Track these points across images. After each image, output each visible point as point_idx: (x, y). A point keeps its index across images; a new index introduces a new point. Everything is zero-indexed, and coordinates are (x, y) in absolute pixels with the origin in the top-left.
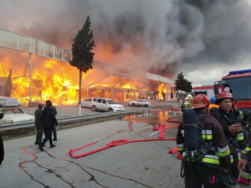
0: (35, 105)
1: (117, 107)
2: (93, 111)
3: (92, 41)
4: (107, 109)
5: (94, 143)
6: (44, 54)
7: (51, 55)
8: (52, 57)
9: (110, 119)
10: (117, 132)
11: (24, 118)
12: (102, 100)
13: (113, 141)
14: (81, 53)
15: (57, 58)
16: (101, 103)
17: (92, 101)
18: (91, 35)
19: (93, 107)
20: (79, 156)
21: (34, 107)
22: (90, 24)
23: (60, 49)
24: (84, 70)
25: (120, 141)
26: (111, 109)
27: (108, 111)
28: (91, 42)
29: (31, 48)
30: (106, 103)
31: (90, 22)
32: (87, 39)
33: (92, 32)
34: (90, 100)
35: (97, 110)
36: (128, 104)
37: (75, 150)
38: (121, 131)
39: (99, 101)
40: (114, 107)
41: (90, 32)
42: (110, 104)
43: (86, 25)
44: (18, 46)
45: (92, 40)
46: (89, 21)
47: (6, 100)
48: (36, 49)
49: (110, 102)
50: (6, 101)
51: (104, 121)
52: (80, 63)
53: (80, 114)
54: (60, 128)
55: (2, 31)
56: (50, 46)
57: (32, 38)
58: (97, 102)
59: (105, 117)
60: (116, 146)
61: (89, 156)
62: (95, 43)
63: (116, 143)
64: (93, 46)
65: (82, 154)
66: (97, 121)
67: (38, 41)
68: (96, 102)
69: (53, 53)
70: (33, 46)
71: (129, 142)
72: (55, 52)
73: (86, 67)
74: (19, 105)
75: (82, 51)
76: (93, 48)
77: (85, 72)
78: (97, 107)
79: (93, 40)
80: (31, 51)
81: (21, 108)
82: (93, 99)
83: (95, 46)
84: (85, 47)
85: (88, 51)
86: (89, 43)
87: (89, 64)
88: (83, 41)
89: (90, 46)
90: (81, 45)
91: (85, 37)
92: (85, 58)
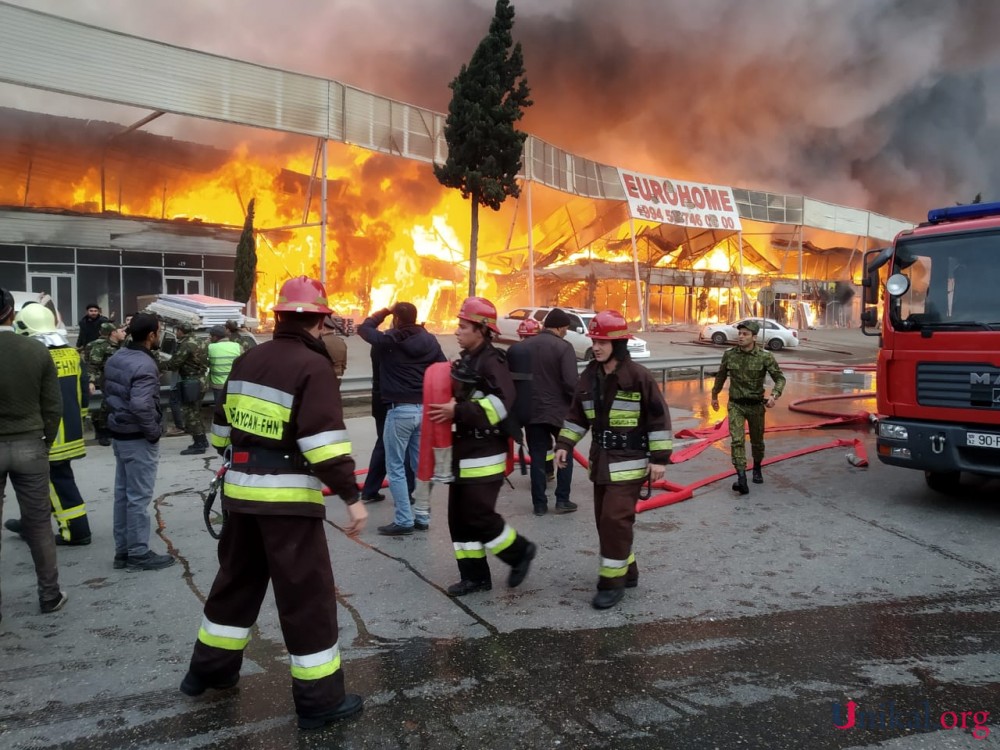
3: (520, 84)
6: (371, 141)
7: (394, 142)
8: (397, 150)
14: (474, 135)
15: (419, 153)
18: (517, 61)
22: (512, 15)
23: (427, 118)
24: (490, 199)
28: (516, 87)
29: (322, 120)
30: (579, 328)
31: (512, 8)
32: (498, 77)
33: (518, 48)
36: (696, 337)
41: (510, 51)
43: (497, 24)
44: (279, 113)
45: (518, 80)
46: (509, 5)
48: (342, 122)
52: (471, 173)
56: (391, 110)
57: (325, 84)
62: (530, 93)
64: (525, 106)
67: (347, 91)
69: (402, 133)
70: (332, 111)
72: (410, 129)
73: (493, 189)
75: (479, 128)
76: (522, 114)
77: (496, 207)
79: (525, 82)
80: (322, 133)
82: (535, 310)
83: (530, 103)
84: (494, 109)
85: (502, 126)
86: (509, 92)
87: (505, 175)
88: (484, 86)
89: (514, 106)
90: (475, 102)
91: (491, 72)
92: (491, 156)
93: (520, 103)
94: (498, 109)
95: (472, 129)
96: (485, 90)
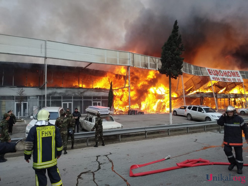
0: (133, 113)
1: (216, 116)
2: (188, 119)
3: (182, 46)
4: (204, 118)
5: (166, 160)
6: (140, 66)
7: (146, 65)
8: (147, 67)
9: (205, 130)
10: (203, 148)
11: (112, 126)
12: (198, 108)
13: (188, 160)
14: (169, 59)
15: (152, 68)
16: (197, 112)
17: (187, 109)
18: (180, 39)
19: (188, 116)
20: (136, 175)
21: (132, 114)
22: (178, 28)
23: (154, 59)
24: (174, 76)
25: (198, 162)
26: (208, 118)
27: (205, 121)
29: (128, 62)
30: (202, 111)
31: (178, 26)
32: (175, 44)
33: (180, 36)
34: (185, 108)
35: (193, 119)
37: (139, 165)
38: (209, 146)
39: (195, 109)
40: (212, 115)
41: (178, 37)
42: (207, 112)
43: (174, 31)
44: (118, 61)
45: (180, 45)
46: (177, 25)
47: (99, 109)
48: (133, 62)
49: (207, 110)
50: (99, 110)
51: (196, 133)
52: (169, 69)
53: (171, 123)
54: (145, 137)
55: (106, 50)
56: (145, 58)
57: (129, 53)
58: (193, 110)
59: (199, 127)
60: (189, 168)
61: (149, 175)
63: (190, 164)
64: (183, 51)
65: (144, 172)
66: (188, 132)
67: (134, 54)
68: (191, 110)
69: (148, 64)
70: (131, 59)
71: (210, 165)
72: (150, 62)
74: (109, 114)
75: (170, 57)
76: (182, 53)
77: (176, 78)
78: (192, 116)
80: (128, 65)
81: (111, 116)
82: (188, 106)
84: (174, 52)
85: (177, 56)
86: (178, 48)
87: (178, 70)
88: (171, 47)
89: (180, 51)
90: (169, 51)
91: (173, 43)
92: (174, 64)
93: (181, 50)
94: (176, 52)
95: (168, 58)
96: (172, 47)
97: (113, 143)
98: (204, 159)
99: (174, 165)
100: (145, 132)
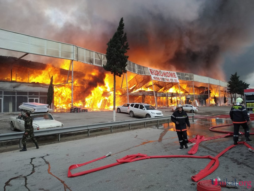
0: (76, 111)
1: (155, 113)
2: (130, 116)
4: (145, 115)
5: (107, 157)
6: (85, 61)
7: (91, 61)
8: (92, 63)
9: (145, 126)
10: (142, 143)
11: (51, 124)
12: (140, 105)
13: (128, 156)
14: (114, 56)
15: (98, 64)
16: (139, 109)
17: (130, 106)
18: (125, 37)
19: (131, 113)
20: (75, 175)
21: (75, 112)
22: (123, 26)
23: (100, 55)
24: (118, 74)
25: (137, 157)
26: (148, 115)
27: (146, 118)
28: (125, 44)
29: (72, 55)
30: (143, 108)
31: (123, 24)
32: (120, 41)
33: (126, 34)
34: (128, 105)
35: (134, 116)
36: (171, 110)
37: (78, 165)
38: (147, 141)
39: (137, 106)
40: (152, 112)
41: (123, 35)
42: (148, 109)
43: (120, 28)
44: (60, 54)
45: (125, 43)
47: (36, 106)
48: (77, 56)
49: (148, 108)
50: (35, 108)
51: (137, 129)
52: (114, 67)
53: (115, 120)
54: (87, 136)
55: (46, 41)
56: (90, 53)
57: (73, 46)
58: (135, 107)
59: (140, 124)
60: (128, 163)
61: (89, 174)
62: (129, 46)
63: (129, 159)
64: (128, 49)
65: (83, 171)
66: (130, 129)
67: (78, 48)
68: (133, 108)
69: (93, 59)
70: (74, 53)
71: (147, 159)
72: (95, 58)
73: (120, 71)
74: (48, 111)
75: (115, 54)
76: (127, 51)
77: (120, 76)
78: (134, 113)
79: (128, 43)
80: (72, 59)
81: (50, 114)
82: (131, 104)
83: (129, 49)
84: (119, 50)
85: (122, 54)
86: (123, 46)
87: (123, 68)
88: (116, 44)
89: (124, 49)
90: (114, 48)
91: (118, 40)
92: (119, 62)
93: (126, 49)
94: (121, 49)
95: (113, 54)
96: (117, 45)
97: (51, 143)
98: (142, 153)
99: (114, 162)
100: (87, 130)
